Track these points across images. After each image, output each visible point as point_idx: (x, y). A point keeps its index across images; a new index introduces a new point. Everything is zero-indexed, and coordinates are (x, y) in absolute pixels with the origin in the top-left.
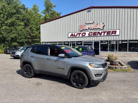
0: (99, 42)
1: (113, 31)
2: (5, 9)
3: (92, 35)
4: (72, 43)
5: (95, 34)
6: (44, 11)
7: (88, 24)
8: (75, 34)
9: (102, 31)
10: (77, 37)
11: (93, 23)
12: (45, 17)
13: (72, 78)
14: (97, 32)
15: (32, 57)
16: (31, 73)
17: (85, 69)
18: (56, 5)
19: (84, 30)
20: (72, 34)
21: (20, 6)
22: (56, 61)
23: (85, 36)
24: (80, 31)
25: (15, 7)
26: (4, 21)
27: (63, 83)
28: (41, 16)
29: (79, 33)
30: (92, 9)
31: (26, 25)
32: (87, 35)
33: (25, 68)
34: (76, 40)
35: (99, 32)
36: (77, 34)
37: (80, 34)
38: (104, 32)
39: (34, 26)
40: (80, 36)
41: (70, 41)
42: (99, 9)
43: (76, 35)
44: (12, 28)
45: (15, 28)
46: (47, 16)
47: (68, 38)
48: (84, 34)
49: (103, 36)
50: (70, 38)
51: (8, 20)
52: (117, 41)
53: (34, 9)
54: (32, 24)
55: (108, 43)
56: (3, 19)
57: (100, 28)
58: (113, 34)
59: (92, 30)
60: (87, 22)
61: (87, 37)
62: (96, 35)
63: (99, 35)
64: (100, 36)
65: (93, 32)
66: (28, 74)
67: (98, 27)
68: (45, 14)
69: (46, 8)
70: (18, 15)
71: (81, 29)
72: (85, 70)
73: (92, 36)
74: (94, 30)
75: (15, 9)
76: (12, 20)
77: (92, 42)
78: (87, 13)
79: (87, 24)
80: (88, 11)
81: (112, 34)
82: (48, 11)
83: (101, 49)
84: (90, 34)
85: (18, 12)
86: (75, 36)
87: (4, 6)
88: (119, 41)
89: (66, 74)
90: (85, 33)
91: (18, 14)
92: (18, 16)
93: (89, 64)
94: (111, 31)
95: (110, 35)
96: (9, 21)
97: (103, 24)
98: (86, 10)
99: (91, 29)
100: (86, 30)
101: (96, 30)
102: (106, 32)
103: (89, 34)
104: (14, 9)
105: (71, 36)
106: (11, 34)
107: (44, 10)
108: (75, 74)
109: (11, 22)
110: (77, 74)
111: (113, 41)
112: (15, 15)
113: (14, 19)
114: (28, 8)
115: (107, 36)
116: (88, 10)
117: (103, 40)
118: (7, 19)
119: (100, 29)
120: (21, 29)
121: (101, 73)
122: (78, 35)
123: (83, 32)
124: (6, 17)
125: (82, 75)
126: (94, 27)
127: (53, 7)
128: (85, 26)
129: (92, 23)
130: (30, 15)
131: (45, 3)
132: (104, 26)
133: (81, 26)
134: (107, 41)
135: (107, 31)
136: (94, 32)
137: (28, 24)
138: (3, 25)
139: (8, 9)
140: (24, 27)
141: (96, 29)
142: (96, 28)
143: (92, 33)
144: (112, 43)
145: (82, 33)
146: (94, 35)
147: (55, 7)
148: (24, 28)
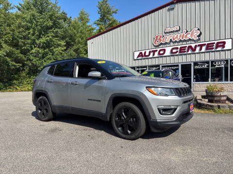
0: (191, 64)
1: (218, 43)
2: (35, 20)
3: (177, 52)
4: (140, 69)
5: (182, 50)
6: (98, 21)
7: (170, 32)
8: (145, 52)
9: (197, 44)
10: (150, 58)
11: (180, 30)
12: (100, 30)
13: (115, 119)
14: (187, 45)
15: (48, 82)
16: (47, 111)
17: (138, 98)
18: (117, 10)
19: (161, 44)
20: (141, 53)
21: (59, 14)
22: (86, 86)
23: (165, 55)
24: (155, 46)
25: (51, 17)
26: (35, 40)
27: (99, 130)
28: (93, 29)
29: (152, 51)
30: (176, 5)
31: (68, 45)
32: (168, 53)
33: (40, 104)
34: (147, 64)
35: (190, 47)
36: (150, 52)
37: (154, 52)
38: (201, 46)
39: (81, 46)
40: (155, 56)
41: (137, 65)
42: (190, 4)
43: (147, 54)
44: (47, 50)
45: (51, 51)
46: (102, 29)
47: (135, 60)
48: (161, 52)
49: (199, 53)
50: (137, 60)
51: (42, 38)
52: (227, 61)
53: (82, 19)
54: (79, 42)
55: (209, 66)
56: (33, 37)
57: (193, 38)
58: (219, 49)
59: (177, 44)
60: (168, 30)
61: (168, 56)
62: (185, 53)
63: (190, 52)
64: (193, 54)
65: (179, 47)
66: (43, 114)
67: (189, 36)
68: (100, 26)
69: (101, 16)
70: (56, 30)
71: (157, 43)
72: (138, 101)
73: (178, 54)
74: (181, 43)
75: (51, 20)
76: (48, 38)
77: (178, 66)
78: (168, 13)
79: (167, 33)
80: (169, 10)
81: (216, 48)
82: (105, 20)
83: (194, 79)
84: (174, 51)
85: (56, 25)
86: (145, 56)
87: (33, 15)
88: (231, 61)
89: (103, 110)
90: (164, 50)
91: (56, 27)
92: (56, 32)
93: (146, 87)
94: (214, 43)
95: (213, 50)
96: (43, 40)
97: (198, 29)
98: (165, 9)
99: (176, 42)
100: (166, 43)
101: (185, 43)
102: (205, 45)
103: (171, 52)
104: (49, 19)
105: (139, 56)
106: (44, 60)
107: (98, 19)
108: (120, 109)
109: (46, 42)
110: (123, 110)
111: (218, 61)
112: (51, 30)
113: (50, 37)
114: (71, 17)
115: (207, 52)
116: (168, 7)
117: (198, 60)
118: (39, 37)
119: (193, 40)
120: (61, 52)
121: (173, 107)
122: (152, 54)
123: (161, 47)
124: (37, 33)
125: (133, 111)
126: (181, 38)
127: (113, 12)
128: (163, 36)
129: (177, 31)
130: (74, 28)
131: (100, 8)
132: (201, 33)
133: (157, 37)
134: (208, 62)
135: (206, 43)
136: (181, 47)
137: (72, 43)
138: (33, 46)
139: (41, 20)
140: (65, 48)
141: (185, 41)
142: (184, 38)
143: (177, 48)
144: (217, 66)
145: (158, 49)
146: (180, 52)
147: (116, 13)
148: (65, 50)
